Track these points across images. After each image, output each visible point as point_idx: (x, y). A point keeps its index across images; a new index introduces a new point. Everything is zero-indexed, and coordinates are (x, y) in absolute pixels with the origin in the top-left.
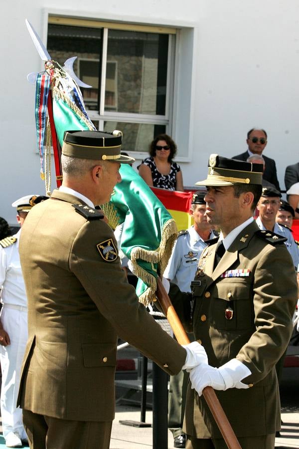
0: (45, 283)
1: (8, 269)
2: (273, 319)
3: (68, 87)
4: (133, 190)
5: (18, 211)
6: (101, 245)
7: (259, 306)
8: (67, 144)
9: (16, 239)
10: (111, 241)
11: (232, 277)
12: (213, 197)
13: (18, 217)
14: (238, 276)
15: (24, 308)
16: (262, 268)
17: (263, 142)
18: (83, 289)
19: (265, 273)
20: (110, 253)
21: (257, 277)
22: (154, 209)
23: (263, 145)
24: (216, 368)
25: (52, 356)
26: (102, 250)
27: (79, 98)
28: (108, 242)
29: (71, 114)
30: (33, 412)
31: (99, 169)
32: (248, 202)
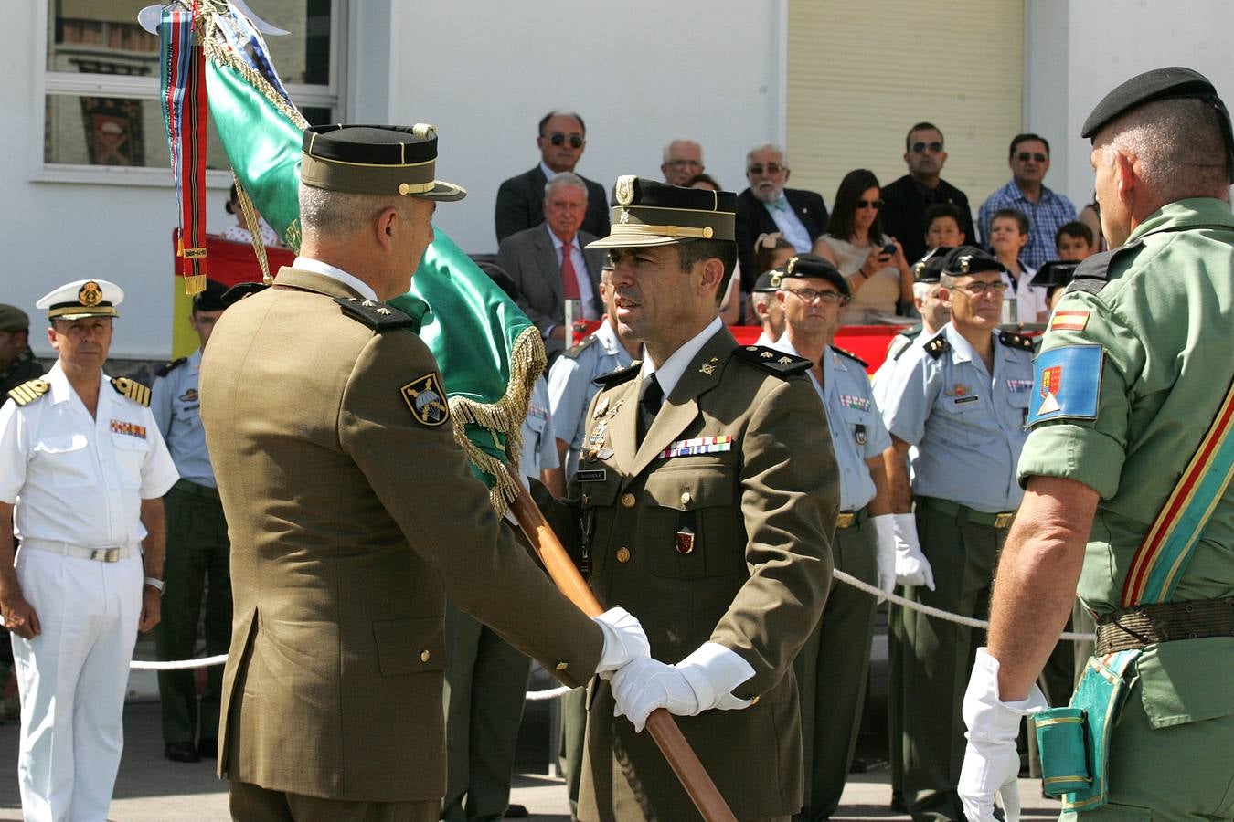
0: (277, 485)
1: (31, 456)
2: (790, 545)
3: (238, 35)
4: (433, 263)
5: (52, 319)
6: (411, 388)
7: (755, 517)
8: (316, 160)
9: (49, 385)
10: (432, 378)
11: (688, 456)
12: (630, 274)
13: (51, 333)
14: (703, 451)
15: (72, 547)
16: (760, 431)
17: (577, 143)
18: (371, 493)
19: (770, 442)
20: (430, 406)
21: (750, 453)
22: (486, 308)
23: (576, 151)
24: (672, 665)
25: (305, 653)
26: (412, 399)
27: (265, 60)
28: (426, 380)
29: (255, 97)
30: (264, 787)
31: (393, 215)
32: (709, 282)
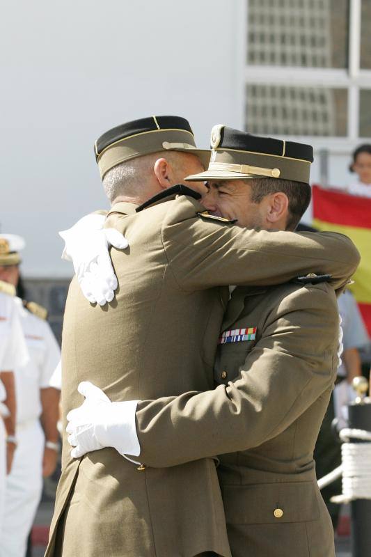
31: (165, 166)
32: (277, 211)
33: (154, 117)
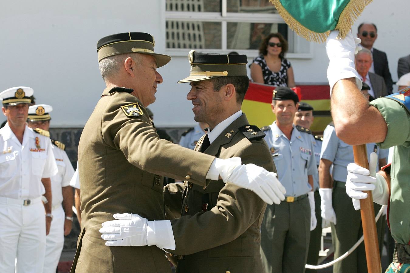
31: (131, 62)
32: (230, 94)
33: (129, 32)
